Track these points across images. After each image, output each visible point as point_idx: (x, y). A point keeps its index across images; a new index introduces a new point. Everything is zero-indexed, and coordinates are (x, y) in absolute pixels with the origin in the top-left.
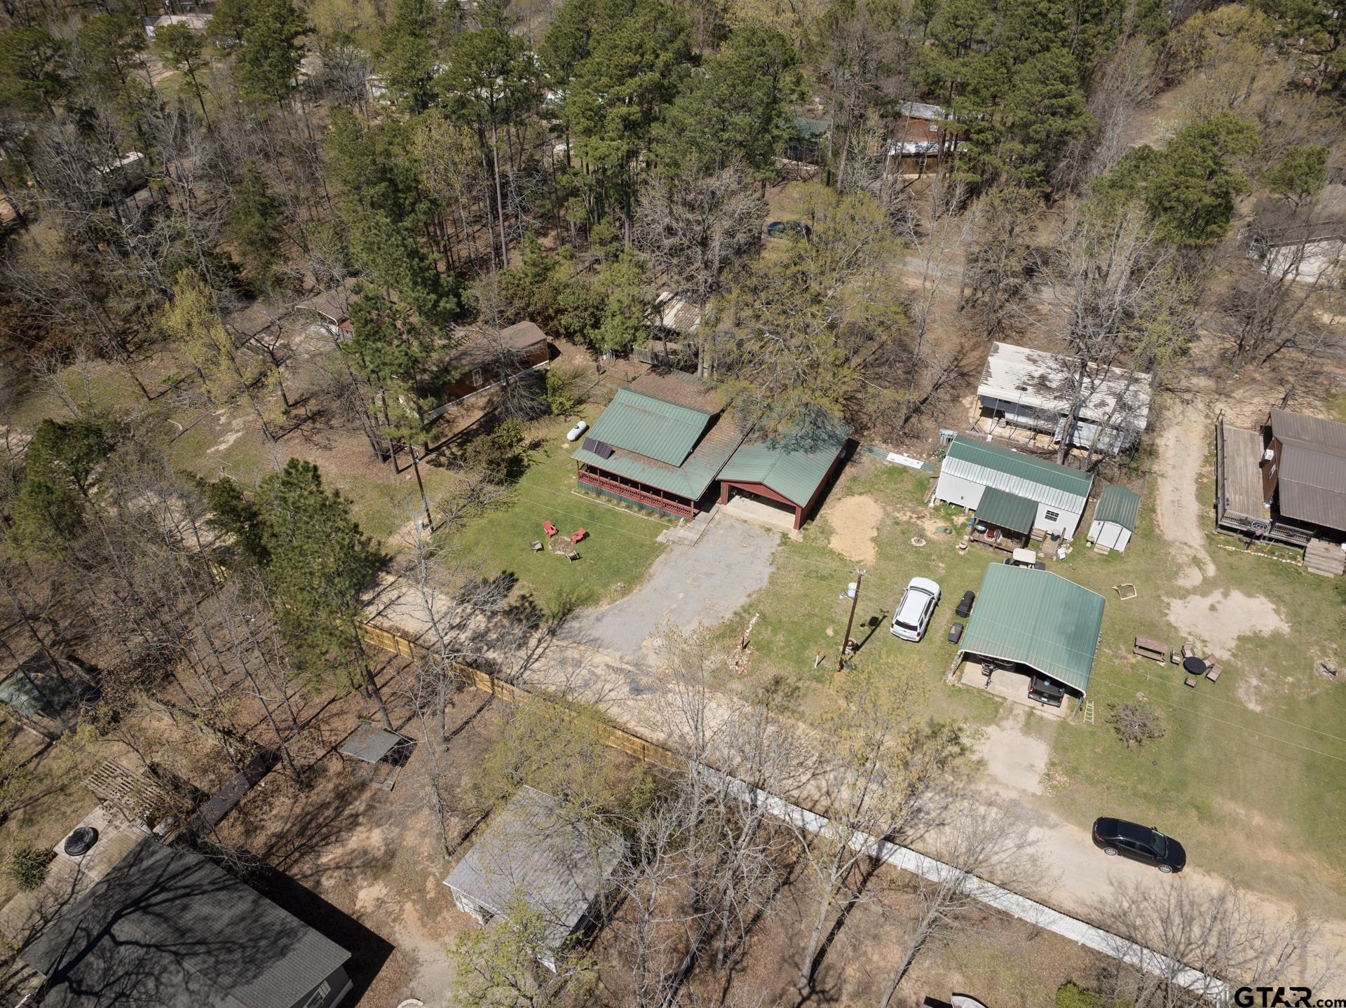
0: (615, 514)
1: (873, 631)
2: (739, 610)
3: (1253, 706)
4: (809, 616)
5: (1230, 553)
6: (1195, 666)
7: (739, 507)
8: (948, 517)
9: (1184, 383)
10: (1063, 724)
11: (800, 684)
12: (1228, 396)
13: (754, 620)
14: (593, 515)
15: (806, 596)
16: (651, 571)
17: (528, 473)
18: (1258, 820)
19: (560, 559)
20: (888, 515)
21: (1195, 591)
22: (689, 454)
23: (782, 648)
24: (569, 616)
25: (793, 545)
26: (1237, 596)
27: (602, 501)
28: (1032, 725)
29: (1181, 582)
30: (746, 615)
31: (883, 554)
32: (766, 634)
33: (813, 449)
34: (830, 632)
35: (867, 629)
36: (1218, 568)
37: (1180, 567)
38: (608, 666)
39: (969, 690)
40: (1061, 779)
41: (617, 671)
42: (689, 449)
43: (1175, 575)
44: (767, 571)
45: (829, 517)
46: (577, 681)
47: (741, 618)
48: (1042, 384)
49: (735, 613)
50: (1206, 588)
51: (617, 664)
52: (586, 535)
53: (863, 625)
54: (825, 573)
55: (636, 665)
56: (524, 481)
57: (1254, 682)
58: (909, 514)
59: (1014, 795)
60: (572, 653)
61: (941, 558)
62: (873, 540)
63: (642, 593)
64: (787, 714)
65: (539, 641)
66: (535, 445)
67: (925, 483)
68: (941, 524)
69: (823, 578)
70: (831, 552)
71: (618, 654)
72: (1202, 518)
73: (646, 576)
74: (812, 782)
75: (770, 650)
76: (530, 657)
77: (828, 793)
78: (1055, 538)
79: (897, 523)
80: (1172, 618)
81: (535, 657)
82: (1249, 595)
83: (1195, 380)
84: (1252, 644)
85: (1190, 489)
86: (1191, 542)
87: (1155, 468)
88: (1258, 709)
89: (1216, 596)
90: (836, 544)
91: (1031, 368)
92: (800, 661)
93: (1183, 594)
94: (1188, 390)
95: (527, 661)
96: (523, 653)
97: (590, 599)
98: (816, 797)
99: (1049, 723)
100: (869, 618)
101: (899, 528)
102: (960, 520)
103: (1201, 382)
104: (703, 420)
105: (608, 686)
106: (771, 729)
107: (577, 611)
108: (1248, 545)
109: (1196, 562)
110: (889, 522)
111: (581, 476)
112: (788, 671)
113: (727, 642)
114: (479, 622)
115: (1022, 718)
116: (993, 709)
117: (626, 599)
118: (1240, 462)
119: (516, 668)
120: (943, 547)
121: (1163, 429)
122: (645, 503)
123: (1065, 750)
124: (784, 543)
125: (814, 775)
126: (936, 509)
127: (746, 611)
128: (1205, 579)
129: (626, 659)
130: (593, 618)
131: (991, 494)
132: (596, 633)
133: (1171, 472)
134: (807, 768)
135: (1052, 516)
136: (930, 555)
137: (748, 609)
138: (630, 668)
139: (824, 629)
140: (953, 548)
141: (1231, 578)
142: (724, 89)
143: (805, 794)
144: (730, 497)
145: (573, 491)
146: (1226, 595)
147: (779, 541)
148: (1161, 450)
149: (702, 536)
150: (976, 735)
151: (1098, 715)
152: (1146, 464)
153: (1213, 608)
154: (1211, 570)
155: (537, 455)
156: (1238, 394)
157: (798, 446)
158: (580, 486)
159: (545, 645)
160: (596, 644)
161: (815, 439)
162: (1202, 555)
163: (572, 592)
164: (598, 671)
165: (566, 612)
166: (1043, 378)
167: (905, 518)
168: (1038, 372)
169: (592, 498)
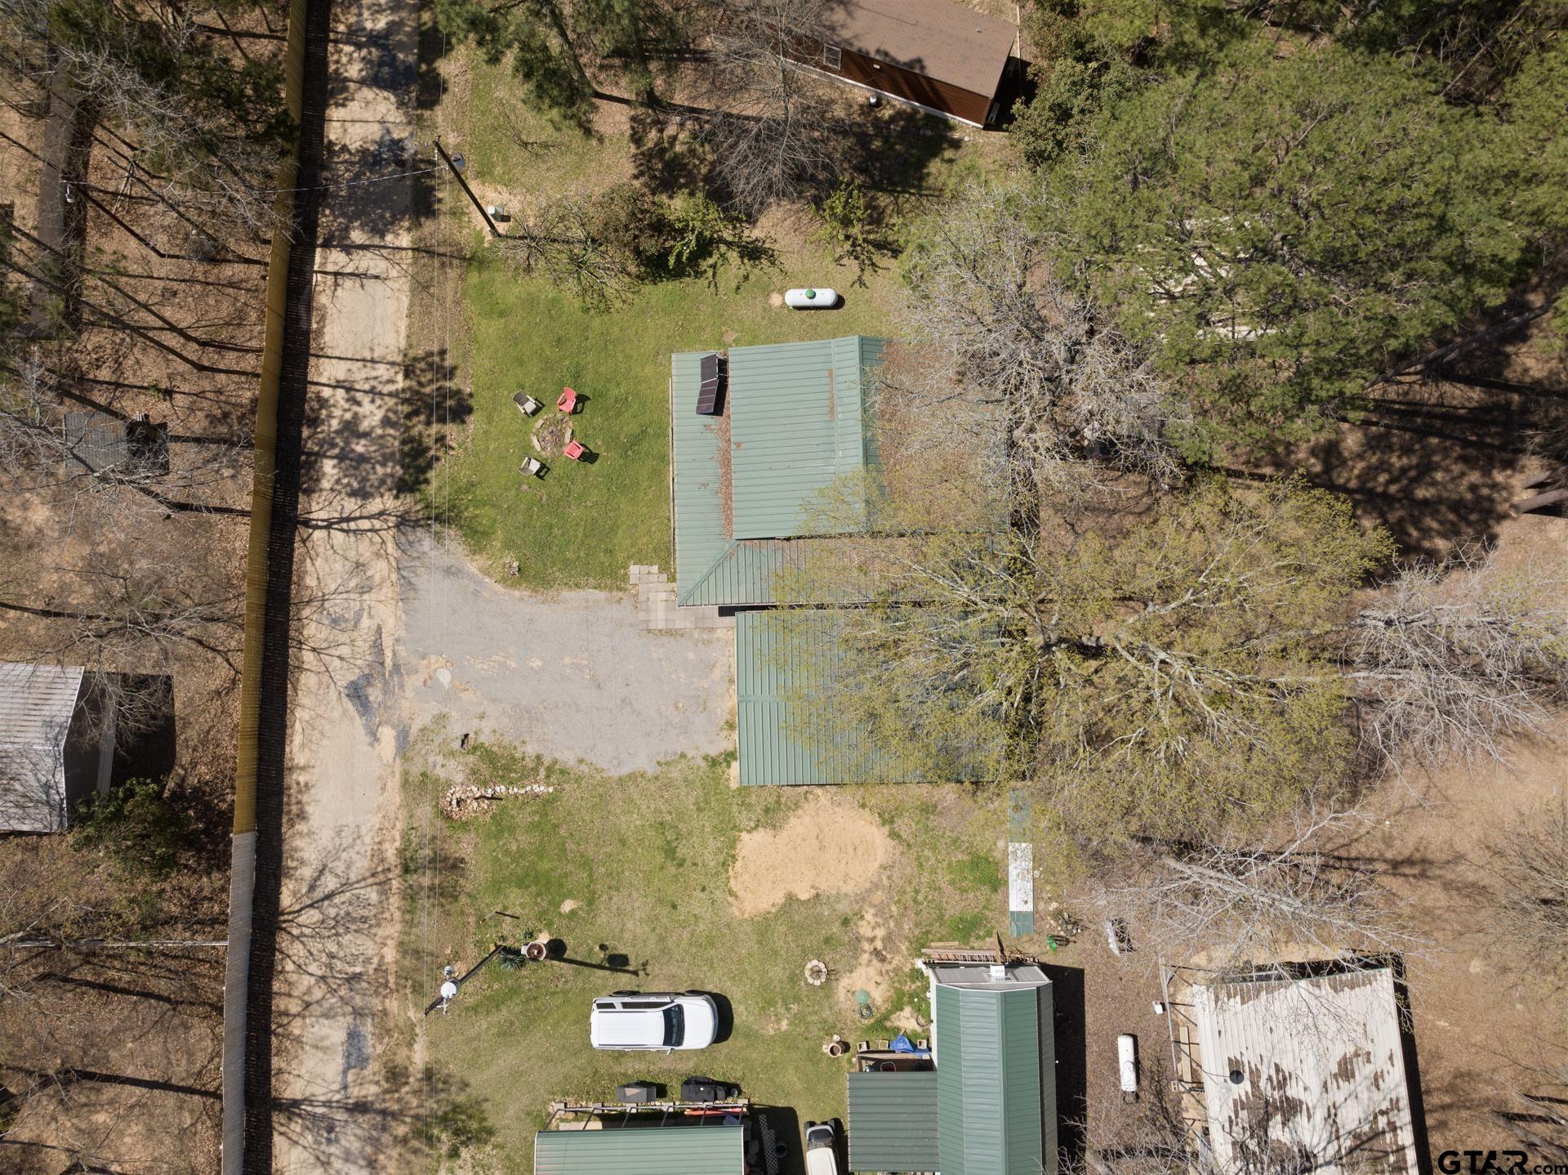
1: (600, 967)
2: (547, 761)
4: (586, 864)
8: (902, 1000)
11: (463, 899)
13: (539, 789)
15: (623, 842)
16: (566, 594)
20: (862, 899)
23: (507, 852)
24: (436, 527)
25: (716, 780)
30: (542, 773)
31: (763, 926)
32: (524, 818)
34: (568, 906)
35: (599, 956)
38: (379, 631)
41: (377, 647)
44: (643, 762)
45: (809, 807)
46: (335, 605)
47: (536, 770)
49: (539, 757)
51: (387, 642)
52: (589, 458)
53: (603, 947)
54: (682, 851)
55: (397, 667)
58: (880, 933)
60: (379, 569)
61: (799, 1019)
62: (791, 898)
63: (520, 602)
64: (406, 904)
65: (381, 513)
66: (753, 253)
67: (975, 932)
68: (879, 994)
69: (670, 852)
70: (733, 843)
71: (402, 633)
73: (552, 593)
74: (313, 980)
75: (498, 835)
76: (348, 519)
77: (308, 1005)
79: (846, 922)
81: (353, 525)
90: (753, 843)
92: (497, 886)
95: (342, 520)
96: (351, 505)
97: (476, 537)
98: (295, 993)
100: (622, 950)
101: (836, 929)
102: (906, 1021)
105: (345, 651)
106: (373, 895)
107: (451, 532)
110: (843, 907)
112: (478, 873)
113: (485, 770)
114: (371, 414)
117: (499, 588)
119: (323, 515)
120: (826, 1014)
124: (713, 763)
125: (323, 978)
126: (913, 973)
127: (550, 770)
129: (400, 648)
130: (447, 561)
132: (423, 581)
134: (330, 967)
136: (797, 999)
137: (556, 772)
138: (388, 662)
139: (570, 895)
140: (830, 1030)
143: (294, 977)
147: (713, 752)
149: (670, 633)
155: (733, 266)
159: (377, 524)
160: (407, 588)
163: (478, 504)
164: (365, 622)
165: (440, 517)
167: (865, 930)
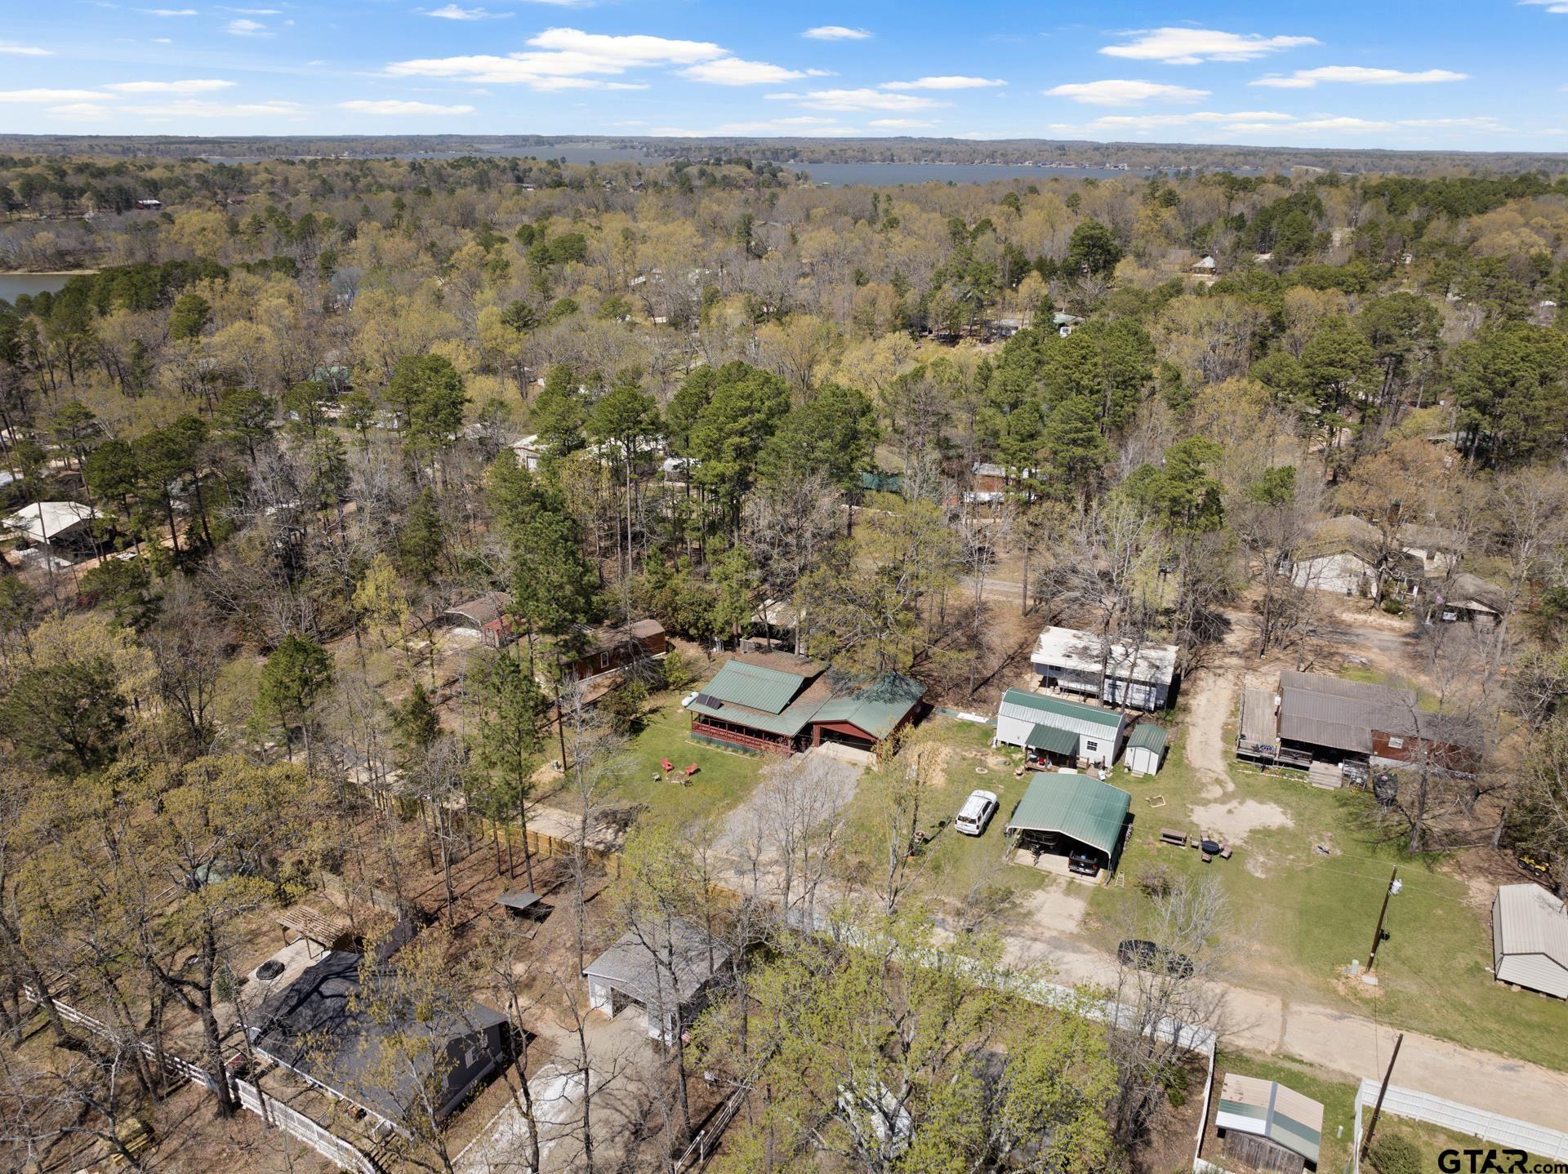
0: (723, 756)
1: (941, 830)
2: (828, 818)
3: (1259, 874)
5: (1248, 776)
6: (1211, 849)
7: (831, 749)
8: (1008, 754)
9: (1217, 663)
10: (1098, 889)
12: (1255, 670)
13: (840, 825)
14: (704, 758)
16: (752, 793)
17: (648, 730)
18: (1256, 946)
19: (675, 786)
20: (957, 754)
21: (1216, 801)
22: (787, 706)
25: (876, 775)
26: (1251, 804)
27: (712, 747)
28: (1071, 889)
29: (1204, 795)
30: (833, 822)
31: (951, 780)
33: (891, 701)
35: (936, 830)
36: (1237, 785)
37: (1204, 785)
38: (716, 857)
39: (1020, 867)
40: (1094, 924)
41: (724, 860)
42: (787, 701)
43: (1200, 790)
44: (852, 792)
48: (1084, 653)
49: (825, 820)
50: (1225, 798)
51: (724, 856)
52: (698, 771)
53: (932, 827)
55: (740, 856)
56: (644, 735)
57: (1261, 859)
58: (974, 753)
59: (1055, 934)
61: (1000, 782)
62: (944, 770)
66: (654, 711)
67: (988, 732)
68: (1001, 759)
71: (724, 850)
72: (1225, 753)
73: (748, 796)
78: (1097, 765)
79: (964, 759)
80: (1194, 818)
82: (1262, 803)
83: (1227, 660)
84: (1262, 836)
85: (1216, 734)
86: (1214, 768)
87: (1188, 719)
88: (1263, 876)
89: (1234, 804)
91: (1076, 642)
93: (1206, 803)
94: (1220, 667)
97: (702, 813)
99: (1087, 888)
100: (938, 822)
101: (965, 762)
102: (1017, 756)
103: (1234, 661)
104: (798, 682)
105: (716, 870)
108: (1263, 769)
109: (1218, 782)
110: (957, 758)
111: (695, 728)
115: (1064, 885)
116: (1041, 880)
117: (731, 812)
118: (1258, 712)
120: (1003, 774)
121: (1196, 693)
122: (749, 746)
123: (1099, 905)
124: (867, 773)
126: (998, 749)
127: (833, 819)
128: (1225, 794)
129: (731, 852)
131: (1039, 730)
133: (1200, 722)
135: (1092, 746)
136: (991, 778)
138: (735, 858)
140: (1011, 775)
141: (1247, 792)
142: (811, 422)
144: (822, 742)
145: (686, 740)
146: (1241, 803)
147: (862, 772)
148: (1194, 708)
150: (1025, 896)
151: (1128, 882)
152: (1180, 717)
153: (1230, 811)
154: (1231, 787)
155: (655, 717)
156: (1264, 669)
157: (878, 698)
158: (693, 737)
161: (894, 694)
162: (1224, 777)
166: (1086, 648)
167: (971, 756)
168: (1080, 644)
169: (704, 745)
